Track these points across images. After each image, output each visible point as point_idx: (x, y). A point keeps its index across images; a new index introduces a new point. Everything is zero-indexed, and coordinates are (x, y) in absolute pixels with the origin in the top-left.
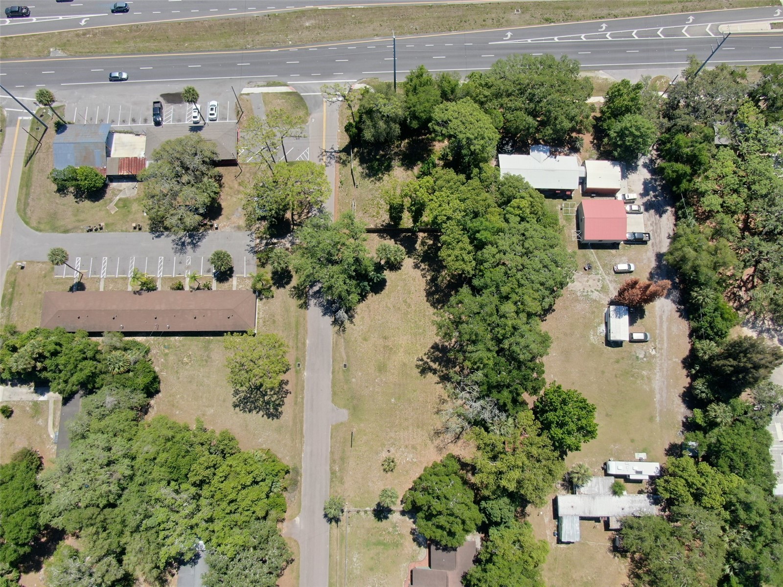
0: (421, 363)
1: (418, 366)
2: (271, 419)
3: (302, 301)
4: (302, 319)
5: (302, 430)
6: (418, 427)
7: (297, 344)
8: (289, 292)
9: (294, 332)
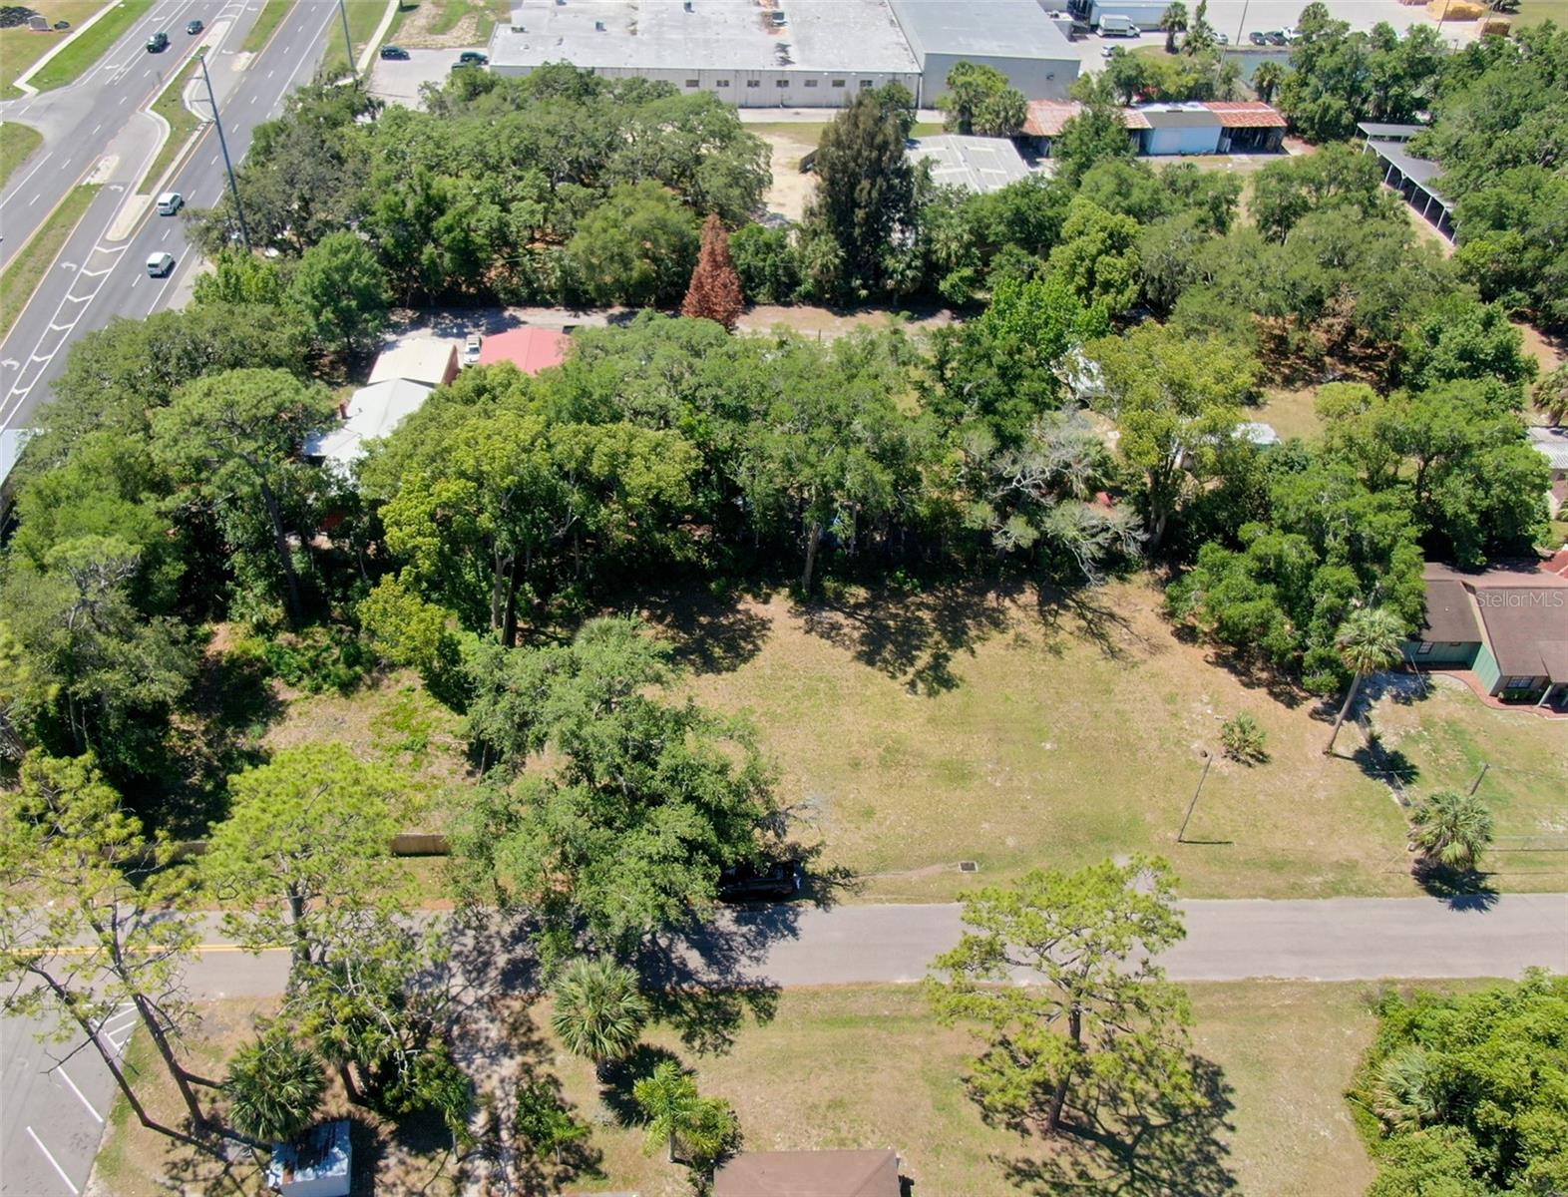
0: (920, 686)
5: (1229, 987)
9: (870, 1031)
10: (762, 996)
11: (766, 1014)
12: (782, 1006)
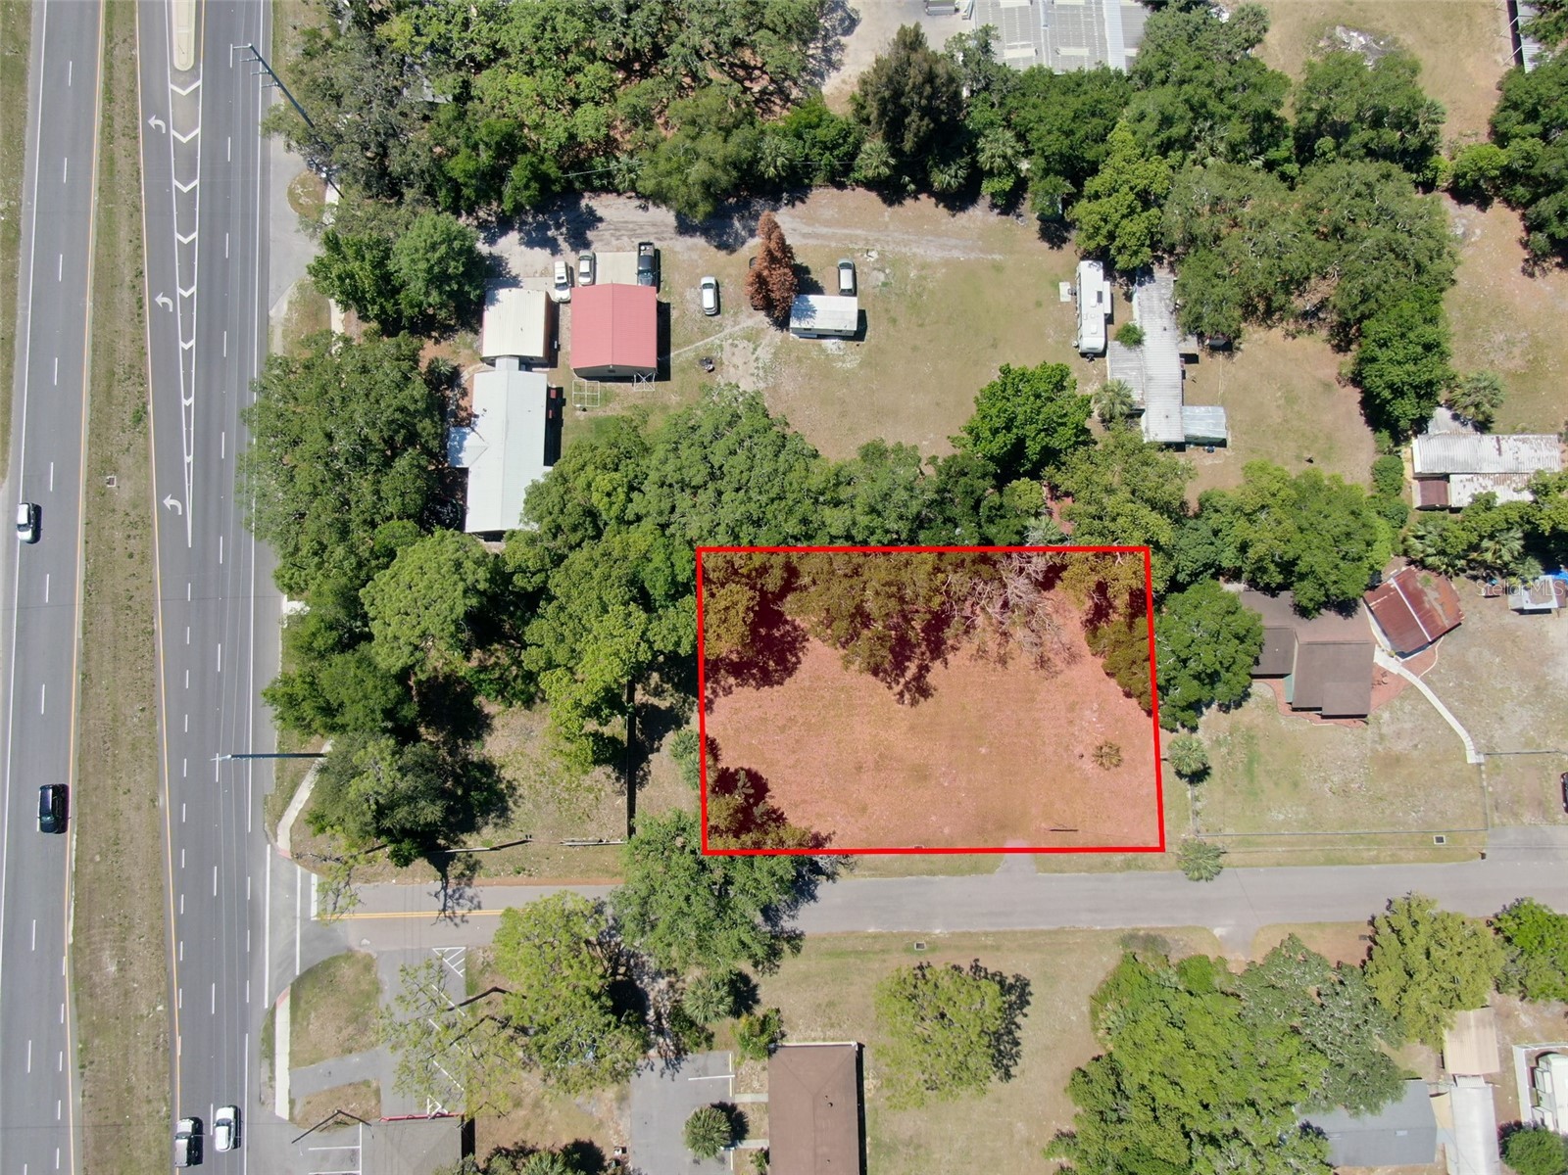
0: (907, 696)
1: (914, 703)
2: (1029, 998)
3: (786, 947)
4: (825, 945)
5: (1049, 932)
6: (1033, 700)
7: (875, 953)
8: (767, 975)
9: (852, 960)
10: (794, 939)
11: (797, 950)
12: (805, 945)
